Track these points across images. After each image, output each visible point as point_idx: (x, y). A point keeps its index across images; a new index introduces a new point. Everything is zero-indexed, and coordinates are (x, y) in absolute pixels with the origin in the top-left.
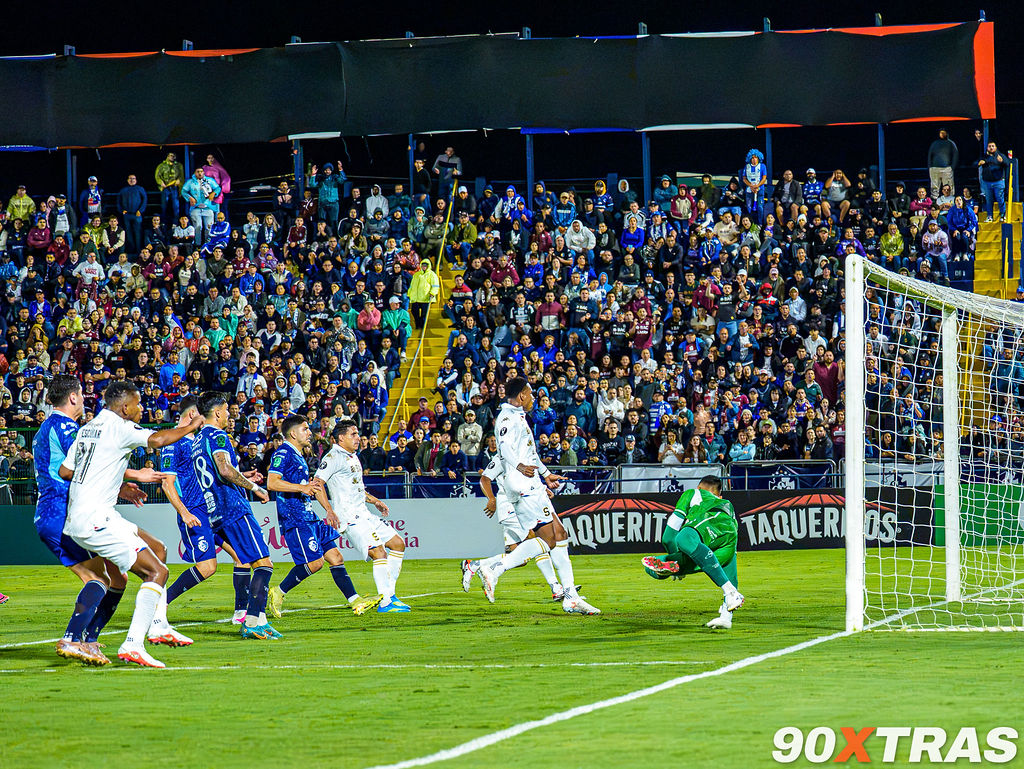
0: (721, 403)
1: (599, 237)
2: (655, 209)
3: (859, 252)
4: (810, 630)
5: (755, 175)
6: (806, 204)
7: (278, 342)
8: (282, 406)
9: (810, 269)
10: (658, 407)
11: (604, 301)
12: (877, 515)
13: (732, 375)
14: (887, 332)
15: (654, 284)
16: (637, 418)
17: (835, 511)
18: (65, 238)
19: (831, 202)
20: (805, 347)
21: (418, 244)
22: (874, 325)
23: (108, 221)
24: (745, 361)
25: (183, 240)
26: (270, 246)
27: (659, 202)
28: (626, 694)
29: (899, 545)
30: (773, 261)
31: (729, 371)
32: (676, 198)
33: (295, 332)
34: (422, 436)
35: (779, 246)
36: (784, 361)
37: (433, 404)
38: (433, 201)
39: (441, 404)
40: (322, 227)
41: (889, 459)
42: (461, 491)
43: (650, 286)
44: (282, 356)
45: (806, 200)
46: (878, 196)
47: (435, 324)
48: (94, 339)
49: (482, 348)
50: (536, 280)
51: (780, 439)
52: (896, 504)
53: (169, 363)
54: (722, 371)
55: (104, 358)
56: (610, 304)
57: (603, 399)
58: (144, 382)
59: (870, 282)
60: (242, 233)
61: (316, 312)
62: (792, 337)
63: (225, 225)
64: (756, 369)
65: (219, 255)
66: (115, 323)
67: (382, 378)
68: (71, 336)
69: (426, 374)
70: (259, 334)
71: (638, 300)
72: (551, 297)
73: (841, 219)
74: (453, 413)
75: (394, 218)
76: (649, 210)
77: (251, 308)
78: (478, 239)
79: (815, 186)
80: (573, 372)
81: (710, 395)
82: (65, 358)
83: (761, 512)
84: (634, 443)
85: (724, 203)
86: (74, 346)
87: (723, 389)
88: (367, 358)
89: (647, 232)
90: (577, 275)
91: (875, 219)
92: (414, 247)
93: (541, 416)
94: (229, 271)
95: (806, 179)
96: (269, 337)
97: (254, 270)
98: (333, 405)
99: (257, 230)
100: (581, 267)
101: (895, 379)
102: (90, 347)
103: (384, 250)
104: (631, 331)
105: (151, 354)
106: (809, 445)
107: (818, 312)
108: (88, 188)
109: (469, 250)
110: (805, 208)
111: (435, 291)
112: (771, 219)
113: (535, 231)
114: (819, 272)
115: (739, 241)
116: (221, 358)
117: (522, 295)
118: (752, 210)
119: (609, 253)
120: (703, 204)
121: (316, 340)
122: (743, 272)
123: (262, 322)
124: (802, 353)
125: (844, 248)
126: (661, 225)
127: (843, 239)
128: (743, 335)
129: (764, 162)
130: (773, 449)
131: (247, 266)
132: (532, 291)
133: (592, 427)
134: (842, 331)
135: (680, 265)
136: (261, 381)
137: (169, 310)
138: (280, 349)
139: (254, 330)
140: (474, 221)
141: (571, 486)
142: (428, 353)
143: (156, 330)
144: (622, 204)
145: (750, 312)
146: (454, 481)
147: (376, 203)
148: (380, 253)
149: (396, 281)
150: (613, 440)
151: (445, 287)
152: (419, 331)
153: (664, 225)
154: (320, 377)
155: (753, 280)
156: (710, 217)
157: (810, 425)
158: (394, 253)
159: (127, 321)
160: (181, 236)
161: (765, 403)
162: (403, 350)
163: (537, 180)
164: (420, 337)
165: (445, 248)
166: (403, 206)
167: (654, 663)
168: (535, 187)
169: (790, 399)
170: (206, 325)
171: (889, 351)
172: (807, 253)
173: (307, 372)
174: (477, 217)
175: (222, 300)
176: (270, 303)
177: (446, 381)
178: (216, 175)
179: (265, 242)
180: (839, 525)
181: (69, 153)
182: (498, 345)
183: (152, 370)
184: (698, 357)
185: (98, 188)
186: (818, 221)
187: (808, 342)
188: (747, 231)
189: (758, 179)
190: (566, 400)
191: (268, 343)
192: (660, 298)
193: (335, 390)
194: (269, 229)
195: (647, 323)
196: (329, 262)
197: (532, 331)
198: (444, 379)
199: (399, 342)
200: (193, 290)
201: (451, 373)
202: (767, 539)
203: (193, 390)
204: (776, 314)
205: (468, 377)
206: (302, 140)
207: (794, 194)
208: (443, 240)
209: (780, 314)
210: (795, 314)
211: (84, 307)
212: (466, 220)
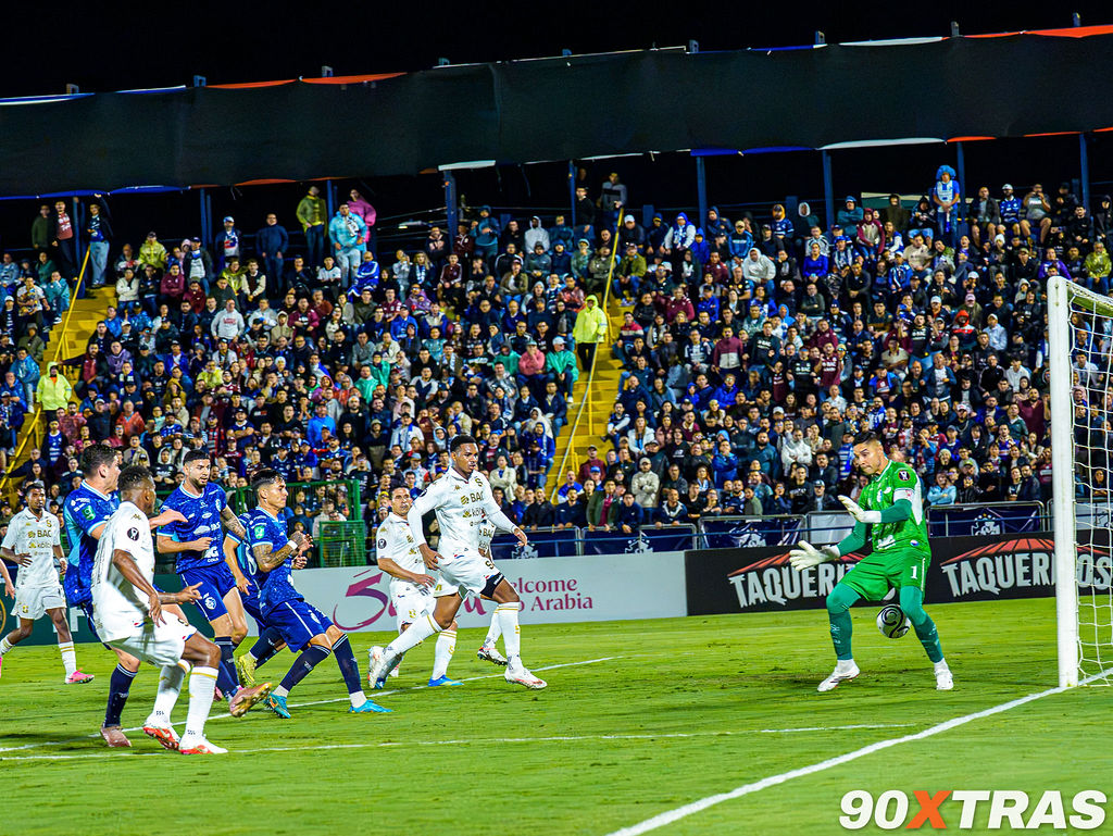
0: (917, 443)
1: (779, 266)
2: (839, 233)
3: (1062, 274)
4: (1020, 687)
5: (947, 193)
6: (1003, 223)
7: (434, 390)
8: (441, 459)
9: (1010, 294)
10: (848, 449)
11: (785, 336)
12: (1090, 559)
13: (928, 412)
14: (1096, 359)
15: (840, 315)
16: (826, 461)
17: (1044, 557)
18: (201, 284)
19: (1030, 220)
20: (1006, 379)
21: (582, 280)
22: (1081, 353)
23: (247, 264)
24: (942, 396)
25: (328, 282)
26: (421, 287)
27: (843, 226)
28: (821, 761)
30: (969, 287)
31: (924, 407)
32: (861, 223)
33: (452, 380)
34: (592, 488)
35: (975, 270)
36: (985, 395)
37: (604, 453)
38: (598, 233)
39: (613, 453)
41: (1102, 498)
42: (636, 546)
43: (836, 317)
44: (438, 405)
45: (1003, 218)
46: (1081, 211)
47: (603, 366)
48: (235, 393)
49: (655, 390)
50: (711, 313)
51: (983, 480)
53: (317, 416)
54: (916, 408)
55: (247, 413)
56: (791, 339)
57: (788, 442)
58: (290, 438)
59: (1075, 306)
60: (392, 273)
61: (474, 357)
62: (993, 369)
63: (373, 265)
64: (955, 404)
65: (367, 297)
66: (257, 375)
67: (548, 426)
68: (210, 390)
69: (597, 421)
70: (413, 382)
71: (823, 334)
72: (729, 332)
73: (1042, 240)
74: (626, 462)
75: (556, 252)
76: (832, 234)
77: (403, 354)
78: (647, 273)
79: (1012, 203)
80: (755, 414)
81: (904, 434)
82: (205, 414)
83: (963, 560)
84: (823, 489)
85: (915, 224)
86: (214, 401)
87: (920, 424)
88: (531, 404)
89: (831, 259)
90: (756, 308)
91: (1079, 238)
92: (579, 283)
93: (722, 462)
94: (380, 314)
95: (1002, 195)
96: (424, 385)
97: (406, 312)
98: (495, 457)
99: (407, 270)
100: (761, 299)
101: (1105, 411)
102: (231, 402)
103: (546, 287)
104: (817, 368)
105: (297, 408)
106: (1014, 486)
107: (1020, 340)
108: (223, 230)
109: (637, 285)
110: (1002, 228)
111: (603, 330)
112: (966, 240)
113: (709, 262)
114: (1019, 297)
115: (932, 267)
116: (372, 409)
117: (696, 332)
118: (945, 232)
119: (790, 283)
120: (890, 227)
121: (474, 387)
122: (937, 299)
123: (416, 369)
124: (1004, 386)
125: (1046, 270)
126: (845, 251)
127: (1045, 260)
128: (939, 368)
129: (956, 179)
130: (975, 490)
131: (398, 309)
132: (708, 326)
133: (776, 472)
134: (1046, 360)
135: (868, 294)
136: (417, 433)
137: (316, 359)
138: (437, 397)
139: (407, 378)
140: (643, 253)
141: (756, 537)
142: (596, 397)
143: (303, 381)
144: (802, 230)
145: (945, 342)
146: (628, 535)
147: (536, 236)
148: (542, 290)
149: (560, 320)
150: (801, 487)
151: (613, 325)
152: (586, 373)
153: (849, 251)
154: (481, 426)
155: (948, 308)
156: (898, 241)
157: (1014, 463)
158: (556, 291)
159: (271, 372)
160: (327, 278)
161: (964, 441)
162: (570, 395)
163: (709, 208)
164: (588, 380)
165: (612, 283)
166: (565, 240)
167: (850, 727)
168: (708, 214)
169: (992, 437)
170: (356, 374)
171: (1098, 381)
172: (1005, 276)
173: (466, 422)
174: (646, 248)
175: (373, 347)
176: (424, 348)
177: (618, 428)
178: (360, 211)
179: (417, 282)
180: (1049, 571)
181: (202, 192)
182: (672, 387)
183: (298, 424)
184: (891, 393)
185: (235, 229)
186: (1017, 241)
187: (1009, 373)
188: (940, 255)
189: (950, 197)
190: (748, 444)
191: (423, 391)
192: (848, 331)
193: (498, 441)
194: (421, 268)
195: (834, 359)
196: (486, 302)
197: (709, 369)
198: (615, 424)
199: (565, 386)
200: (341, 336)
201: (622, 419)
202: (971, 589)
203: (345, 444)
204: (975, 343)
205: (642, 422)
206: (453, 171)
207: (991, 213)
208: (610, 276)
209: (979, 344)
210: (994, 343)
212: (633, 251)
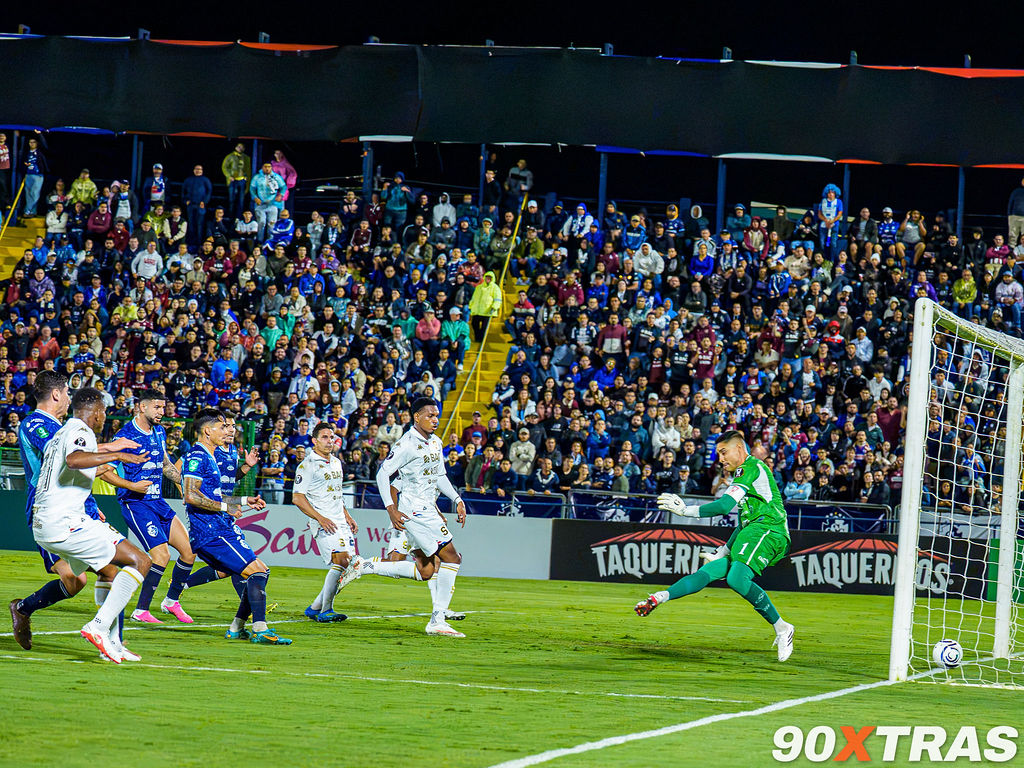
0: (780, 439)
1: (667, 262)
2: (727, 238)
3: (930, 296)
4: (853, 677)
5: (830, 210)
6: (880, 243)
7: (334, 345)
8: (334, 410)
9: (879, 310)
11: (667, 328)
12: (929, 564)
13: (793, 412)
14: (953, 379)
15: (720, 313)
16: (693, 449)
17: (887, 558)
18: (126, 224)
19: (905, 243)
20: (868, 389)
21: (483, 256)
22: (941, 371)
23: (171, 210)
24: (807, 399)
25: (245, 235)
26: (332, 247)
27: (731, 231)
29: (949, 596)
30: (843, 300)
31: (790, 407)
32: (748, 229)
33: (352, 337)
34: (473, 451)
35: (850, 284)
36: (847, 402)
37: (486, 419)
38: (502, 214)
39: (495, 420)
40: (387, 231)
41: (945, 509)
42: (508, 510)
43: (716, 315)
44: (337, 360)
45: (880, 239)
46: (954, 240)
47: (494, 338)
48: (148, 329)
49: (540, 366)
50: (600, 301)
51: (837, 481)
52: (949, 555)
53: (222, 358)
54: (782, 407)
55: (156, 349)
56: (673, 330)
57: (660, 426)
58: (195, 376)
59: (939, 327)
60: (305, 232)
61: (374, 318)
62: (857, 378)
63: (289, 223)
64: (818, 407)
65: (280, 252)
66: (170, 315)
67: (437, 389)
68: (125, 324)
69: (482, 389)
70: (316, 336)
71: (702, 329)
72: (615, 319)
73: (915, 263)
74: (506, 430)
75: (461, 228)
76: (720, 237)
77: (308, 308)
78: (544, 256)
79: (890, 226)
80: (631, 397)
81: (768, 430)
82: (117, 346)
83: (812, 553)
84: (688, 474)
85: (798, 236)
86: (127, 335)
87: (784, 423)
88: (423, 368)
89: (717, 261)
90: (643, 299)
91: (949, 264)
92: (480, 260)
93: (596, 439)
94: (290, 269)
95: (882, 217)
96: (326, 339)
97: (315, 270)
98: (385, 414)
99: (320, 230)
100: (648, 291)
101: (957, 428)
102: (143, 337)
103: (449, 259)
104: (694, 360)
105: (205, 349)
106: (865, 489)
107: (885, 354)
108: (152, 176)
109: (534, 266)
110: (879, 247)
111: (498, 305)
112: (844, 256)
113: (603, 252)
114: (888, 313)
115: (810, 276)
116: (274, 357)
117: (584, 316)
118: (825, 246)
119: (677, 279)
120: (775, 236)
121: (372, 346)
122: (811, 308)
123: (319, 324)
124: (865, 395)
125: (916, 291)
126: (731, 254)
127: (915, 282)
128: (808, 372)
129: (840, 198)
130: (829, 490)
131: (308, 266)
132: (596, 311)
133: (646, 454)
134: (907, 375)
135: (748, 296)
136: (314, 383)
137: (226, 305)
138: (336, 352)
139: (310, 331)
140: (542, 237)
141: (620, 513)
142: (485, 367)
143: (212, 325)
144: (692, 231)
145: (815, 349)
146: (501, 499)
147: (444, 211)
148: (444, 262)
149: (458, 292)
150: (667, 470)
151: (508, 301)
152: (478, 344)
153: (734, 255)
154: (374, 384)
155: (821, 317)
156: (781, 250)
157: (868, 467)
158: (457, 264)
159: (183, 313)
160: (244, 230)
161: (824, 443)
162: (460, 362)
163: (608, 201)
164: (479, 350)
165: (510, 262)
166: (470, 217)
167: (691, 698)
168: (606, 206)
169: (850, 442)
170: (262, 323)
171: (953, 399)
172: (878, 292)
173: (361, 378)
174: (545, 232)
175: (281, 299)
176: (328, 305)
177: (502, 398)
178: (282, 171)
179: (328, 243)
180: (890, 572)
181: (136, 138)
182: (556, 365)
183: (204, 364)
184: (760, 391)
185: (163, 176)
186: (892, 262)
187: (872, 383)
188: (818, 267)
189: (833, 214)
190: (622, 425)
191: (323, 345)
192: (726, 329)
193: (389, 398)
194: (333, 230)
195: (711, 353)
196: (391, 268)
197: (592, 352)
198: (500, 394)
199: (457, 354)
200: (253, 286)
201: (507, 390)
202: (816, 581)
203: (245, 387)
204: (842, 353)
205: (525, 394)
206: (372, 142)
207: (870, 232)
208: (509, 255)
209: (846, 353)
210: (861, 355)
211: (140, 296)
212: (533, 235)
